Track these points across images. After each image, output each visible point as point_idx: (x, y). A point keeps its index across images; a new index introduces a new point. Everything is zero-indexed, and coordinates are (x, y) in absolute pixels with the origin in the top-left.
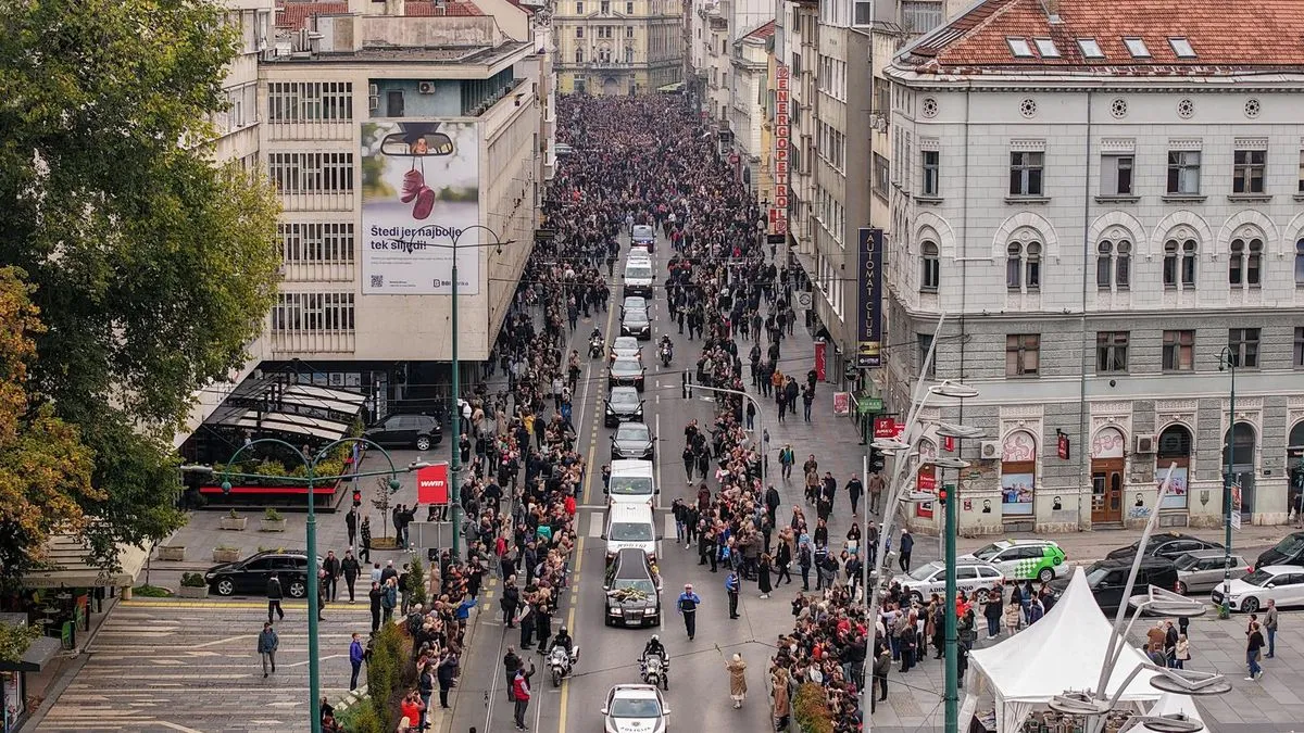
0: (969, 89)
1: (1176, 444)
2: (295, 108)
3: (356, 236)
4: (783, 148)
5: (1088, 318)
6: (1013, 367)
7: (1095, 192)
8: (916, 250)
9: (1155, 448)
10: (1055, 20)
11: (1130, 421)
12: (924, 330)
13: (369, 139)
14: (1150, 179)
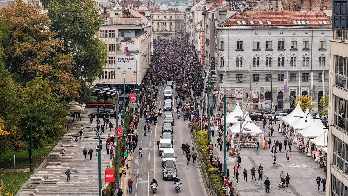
0: (229, 30)
1: (268, 95)
2: (103, 35)
3: (115, 59)
4: (202, 47)
5: (252, 72)
6: (238, 81)
7: (252, 49)
8: (220, 59)
9: (264, 96)
10: (246, 17)
11: (260, 91)
12: (221, 74)
13: (118, 41)
14: (263, 46)
